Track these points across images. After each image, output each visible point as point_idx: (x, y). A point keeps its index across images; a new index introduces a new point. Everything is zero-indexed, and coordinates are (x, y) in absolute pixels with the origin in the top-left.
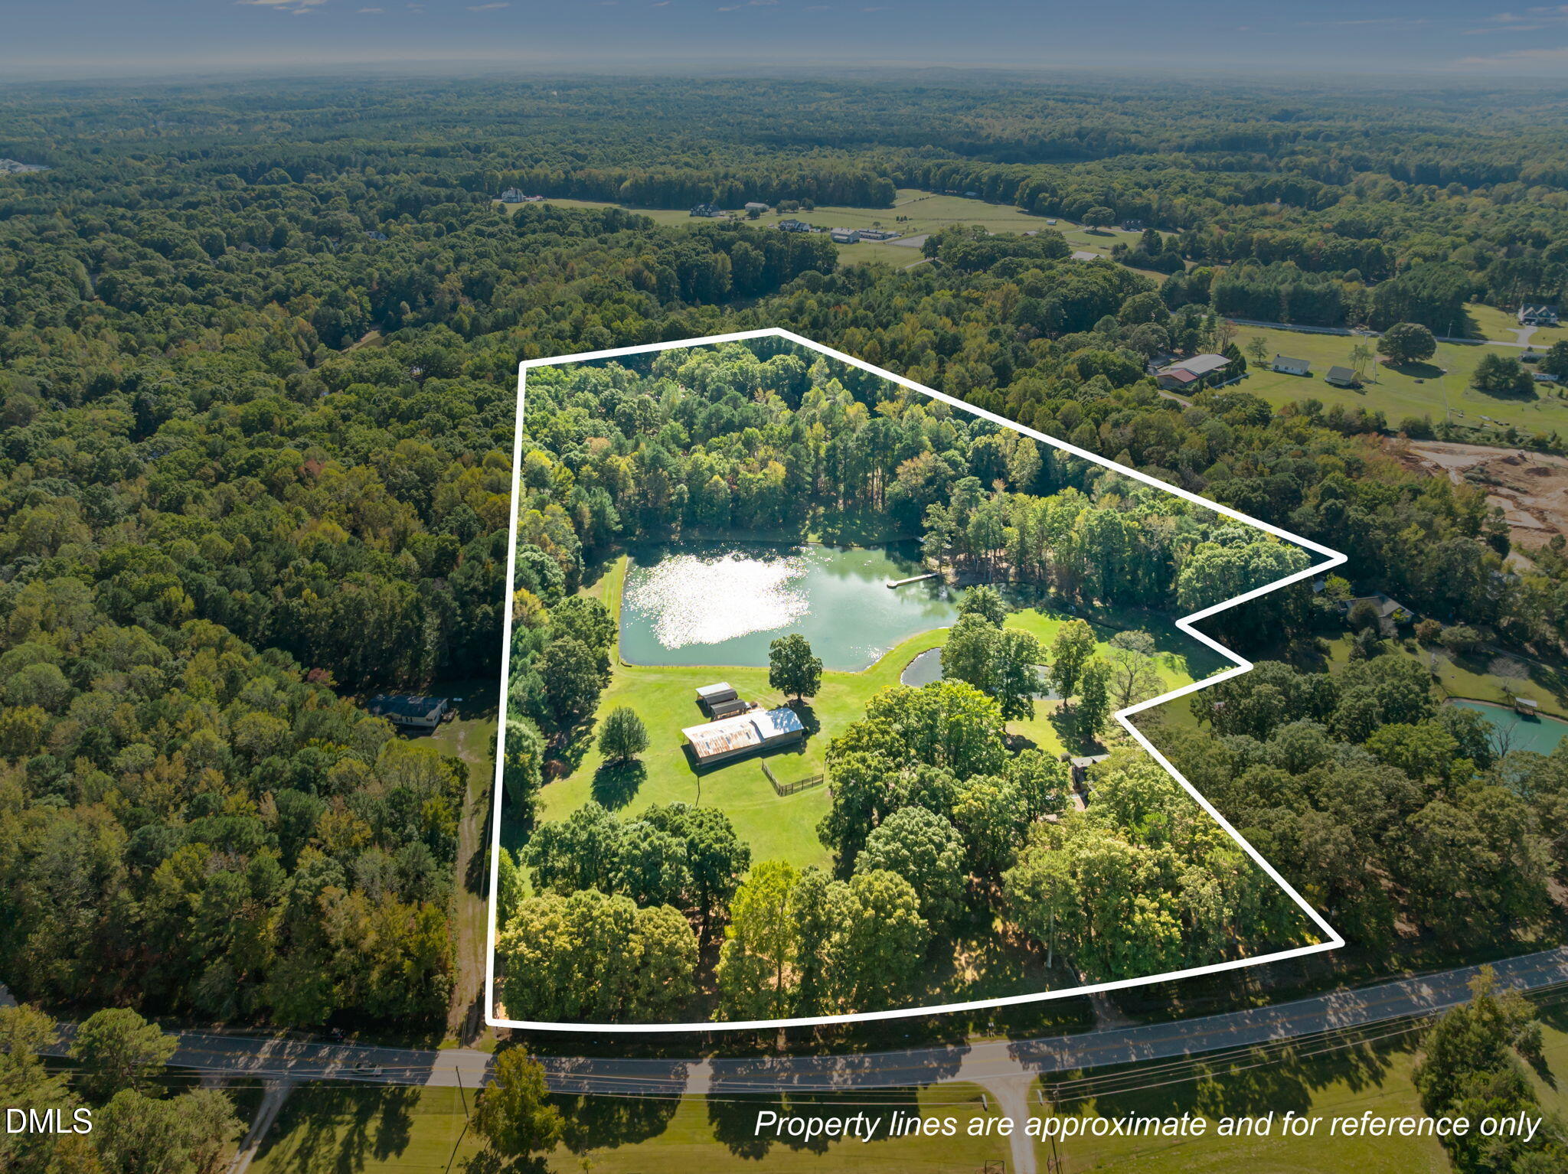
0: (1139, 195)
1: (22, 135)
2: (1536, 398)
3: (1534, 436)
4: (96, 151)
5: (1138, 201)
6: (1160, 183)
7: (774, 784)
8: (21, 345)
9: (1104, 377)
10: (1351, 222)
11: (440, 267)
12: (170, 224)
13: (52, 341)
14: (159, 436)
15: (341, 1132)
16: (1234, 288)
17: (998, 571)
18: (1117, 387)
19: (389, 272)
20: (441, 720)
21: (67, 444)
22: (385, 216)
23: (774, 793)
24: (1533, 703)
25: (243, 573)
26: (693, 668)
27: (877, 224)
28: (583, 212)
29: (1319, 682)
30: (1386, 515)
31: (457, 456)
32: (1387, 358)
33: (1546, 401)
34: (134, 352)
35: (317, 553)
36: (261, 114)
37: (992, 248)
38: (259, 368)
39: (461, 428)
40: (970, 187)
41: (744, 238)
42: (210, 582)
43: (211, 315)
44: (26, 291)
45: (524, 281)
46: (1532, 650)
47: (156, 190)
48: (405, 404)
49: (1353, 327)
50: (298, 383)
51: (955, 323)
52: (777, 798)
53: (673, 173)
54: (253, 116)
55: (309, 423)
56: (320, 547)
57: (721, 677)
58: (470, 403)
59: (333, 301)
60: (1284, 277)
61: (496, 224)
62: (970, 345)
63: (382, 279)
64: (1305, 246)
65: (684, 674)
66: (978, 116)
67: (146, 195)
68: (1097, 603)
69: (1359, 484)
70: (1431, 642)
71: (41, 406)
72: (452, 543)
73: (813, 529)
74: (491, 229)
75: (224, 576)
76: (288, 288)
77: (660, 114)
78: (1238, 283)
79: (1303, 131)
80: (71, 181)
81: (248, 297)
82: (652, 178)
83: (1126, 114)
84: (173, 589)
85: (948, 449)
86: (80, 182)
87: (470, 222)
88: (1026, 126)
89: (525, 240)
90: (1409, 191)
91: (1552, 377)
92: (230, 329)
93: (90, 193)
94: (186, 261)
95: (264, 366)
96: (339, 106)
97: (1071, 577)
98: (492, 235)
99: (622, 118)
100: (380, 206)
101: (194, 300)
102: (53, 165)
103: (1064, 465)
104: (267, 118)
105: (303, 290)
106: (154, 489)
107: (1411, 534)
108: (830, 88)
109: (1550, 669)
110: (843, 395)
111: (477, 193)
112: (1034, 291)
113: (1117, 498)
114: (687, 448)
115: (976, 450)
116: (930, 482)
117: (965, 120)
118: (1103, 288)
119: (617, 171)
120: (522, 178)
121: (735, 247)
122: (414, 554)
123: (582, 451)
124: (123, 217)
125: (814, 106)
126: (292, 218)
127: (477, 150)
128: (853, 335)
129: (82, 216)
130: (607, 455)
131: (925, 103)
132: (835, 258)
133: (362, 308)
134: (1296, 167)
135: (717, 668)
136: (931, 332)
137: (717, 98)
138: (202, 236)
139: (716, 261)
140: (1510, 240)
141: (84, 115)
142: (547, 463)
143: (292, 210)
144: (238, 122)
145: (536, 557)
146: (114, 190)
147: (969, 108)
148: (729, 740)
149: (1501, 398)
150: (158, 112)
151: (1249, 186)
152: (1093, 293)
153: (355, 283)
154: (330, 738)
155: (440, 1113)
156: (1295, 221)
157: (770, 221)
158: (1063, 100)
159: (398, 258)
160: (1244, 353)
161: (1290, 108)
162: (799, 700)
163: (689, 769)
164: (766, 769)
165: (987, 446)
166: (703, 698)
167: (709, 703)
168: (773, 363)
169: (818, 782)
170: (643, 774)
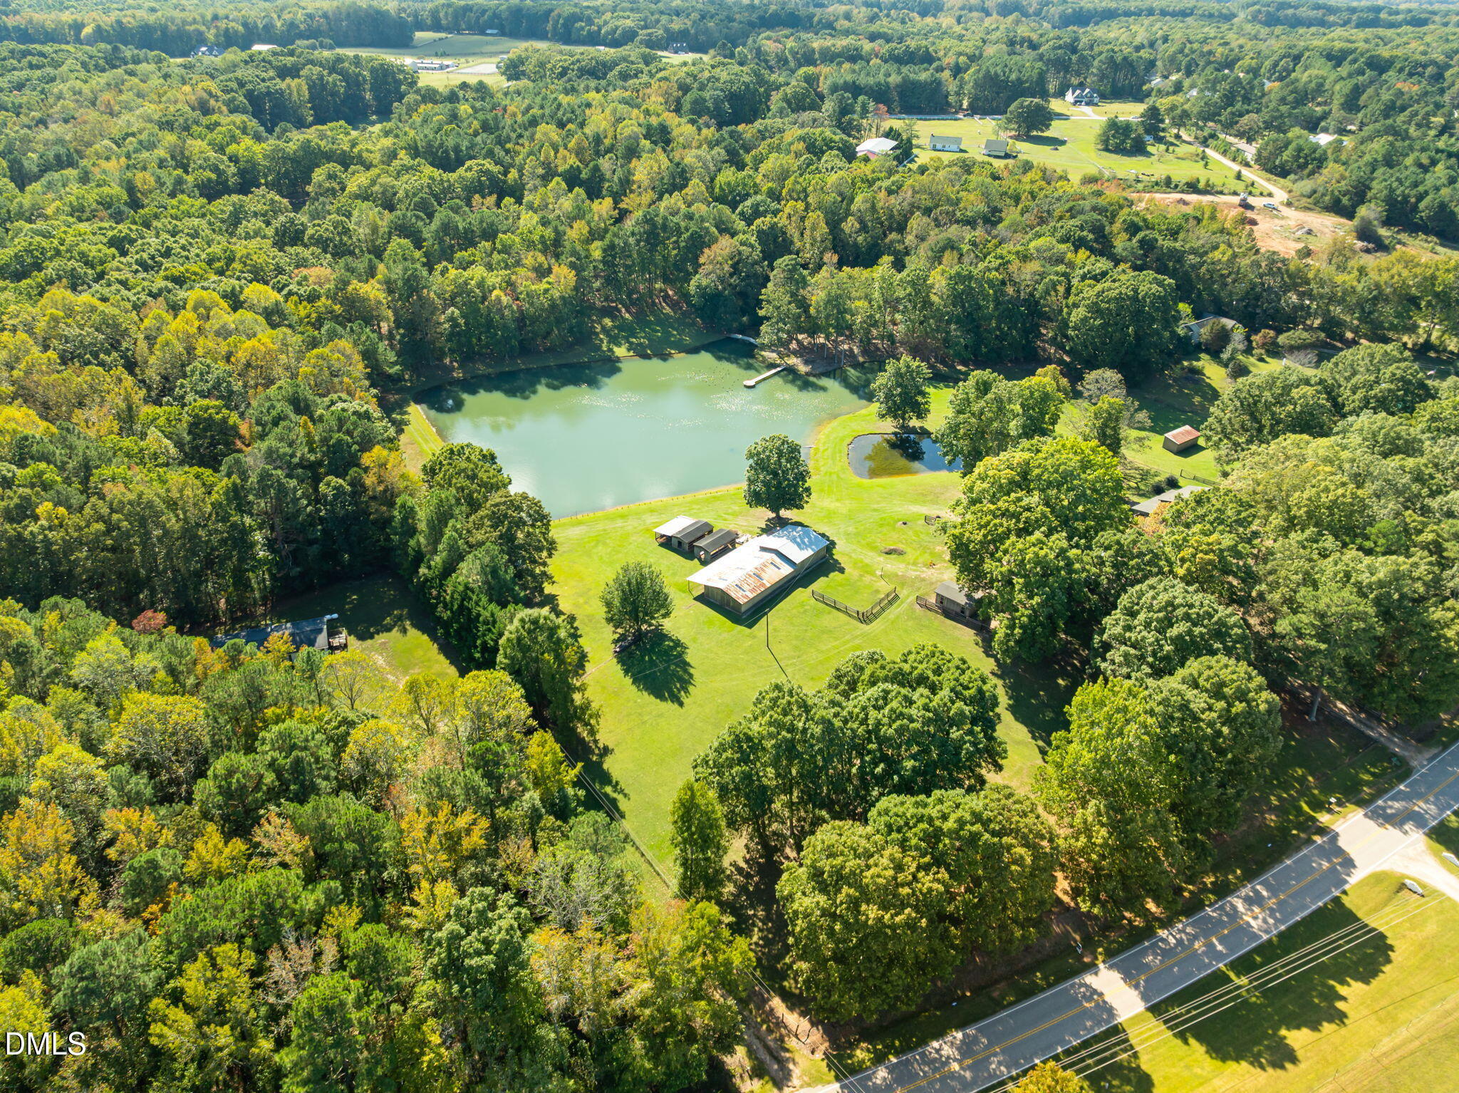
7: (847, 614)
20: (332, 648)
23: (855, 623)
32: (1012, 133)
40: (491, 25)
52: (862, 625)
73: (615, 343)
82: (121, 22)
91: (1149, 138)
114: (428, 268)
116: (735, 269)
139: (290, 88)
148: (757, 577)
162: (778, 517)
163: (729, 623)
164: (822, 599)
165: (773, 227)
166: (669, 539)
167: (687, 541)
168: (470, 169)
169: (893, 599)
170: (678, 643)
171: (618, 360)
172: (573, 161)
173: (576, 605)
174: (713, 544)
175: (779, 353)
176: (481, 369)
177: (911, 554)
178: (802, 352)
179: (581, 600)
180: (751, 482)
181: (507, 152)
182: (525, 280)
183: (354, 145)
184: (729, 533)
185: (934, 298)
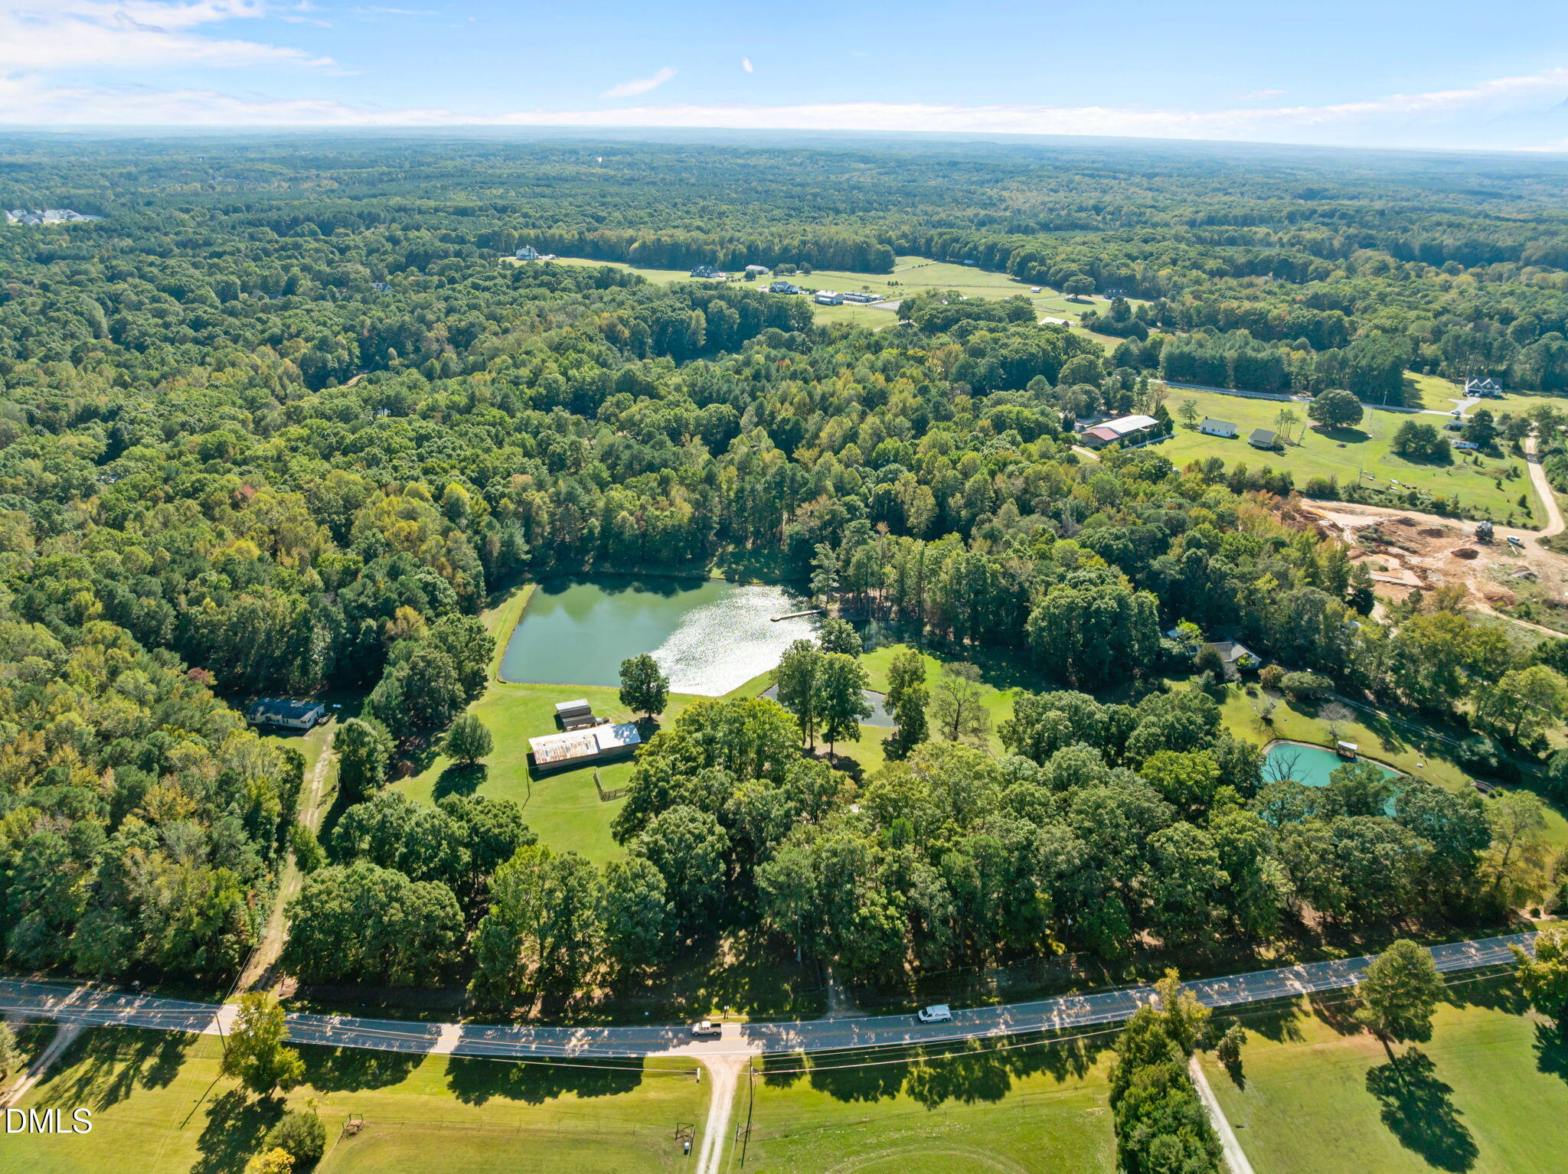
0: (1126, 265)
1: (87, 187)
2: (1451, 463)
3: (1434, 499)
4: (149, 204)
5: (1124, 272)
6: (1152, 254)
7: (600, 791)
8: (24, 376)
9: (1015, 432)
10: (1325, 295)
11: (431, 317)
12: (192, 271)
13: (52, 374)
14: (120, 461)
15: (119, 1067)
16: (1182, 354)
17: (881, 608)
18: (1025, 441)
19: (381, 320)
20: (316, 723)
21: (35, 466)
22: (395, 268)
23: (598, 798)
24: (1354, 747)
25: (155, 583)
26: (562, 687)
27: (866, 288)
28: (579, 270)
29: (1115, 712)
30: (1245, 566)
31: (381, 486)
32: (1317, 424)
33: (1460, 467)
34: (125, 385)
35: (226, 567)
36: (314, 172)
37: (957, 311)
38: (234, 404)
39: (395, 462)
40: (969, 256)
41: (721, 297)
42: (122, 590)
43: (207, 354)
44: (41, 329)
45: (506, 331)
46: (1371, 697)
47: (190, 240)
48: (350, 438)
49: (1296, 393)
50: (264, 418)
51: (888, 380)
52: (600, 802)
53: (681, 235)
54: (306, 174)
55: (260, 453)
56: (230, 561)
57: (585, 695)
58: (411, 440)
59: (323, 345)
60: (1232, 346)
61: (494, 278)
62: (894, 400)
63: (373, 328)
64: (1269, 317)
65: (552, 691)
66: (1004, 189)
67: (182, 245)
68: (967, 641)
69: (1228, 535)
70: (1273, 687)
71: (24, 431)
72: (355, 563)
73: (719, 565)
74: (487, 283)
75: (136, 585)
76: (283, 331)
77: (693, 181)
78: (1186, 349)
79: (1320, 209)
80: (115, 230)
81: (246, 340)
82: (659, 240)
83: (1150, 189)
84: (85, 593)
85: (849, 494)
86: (122, 232)
87: (471, 275)
88: (1046, 199)
89: (516, 294)
90: (1398, 268)
91: (1472, 445)
92: (220, 368)
93: (129, 242)
94: (196, 305)
95: (240, 402)
96: (388, 167)
97: (946, 617)
98: (486, 289)
99: (654, 183)
100: (390, 259)
101: (196, 341)
102: (107, 216)
103: (958, 512)
104: (318, 176)
105: (298, 335)
106: (103, 506)
107: (1262, 584)
108: (865, 160)
109: (1383, 715)
110: (767, 442)
111: (485, 250)
112: (977, 352)
113: (989, 542)
114: (603, 486)
115: (878, 497)
116: (825, 525)
117: (989, 192)
118: (1044, 350)
119: (630, 233)
120: (537, 237)
121: (711, 305)
122: (320, 573)
123: (504, 486)
124: (151, 264)
125: (847, 176)
126: (305, 268)
127: (503, 210)
128: (789, 387)
129: (114, 263)
130: (525, 490)
131: (956, 176)
132: (810, 318)
133: (350, 353)
134: (1299, 243)
135: (584, 688)
136: (860, 387)
137: (754, 167)
138: (218, 283)
139: (691, 318)
140: (1477, 316)
141: (150, 170)
142: (466, 496)
143: (307, 261)
144: (290, 180)
145: (429, 578)
146: (152, 239)
147: (997, 181)
148: (568, 749)
149: (1416, 463)
150: (219, 169)
151: (1241, 259)
152: (1032, 354)
153: (346, 329)
154: (182, 726)
155: (208, 1058)
156: (1269, 293)
157: (764, 283)
158: (1092, 176)
159: (393, 307)
160: (1174, 415)
161: (1315, 187)
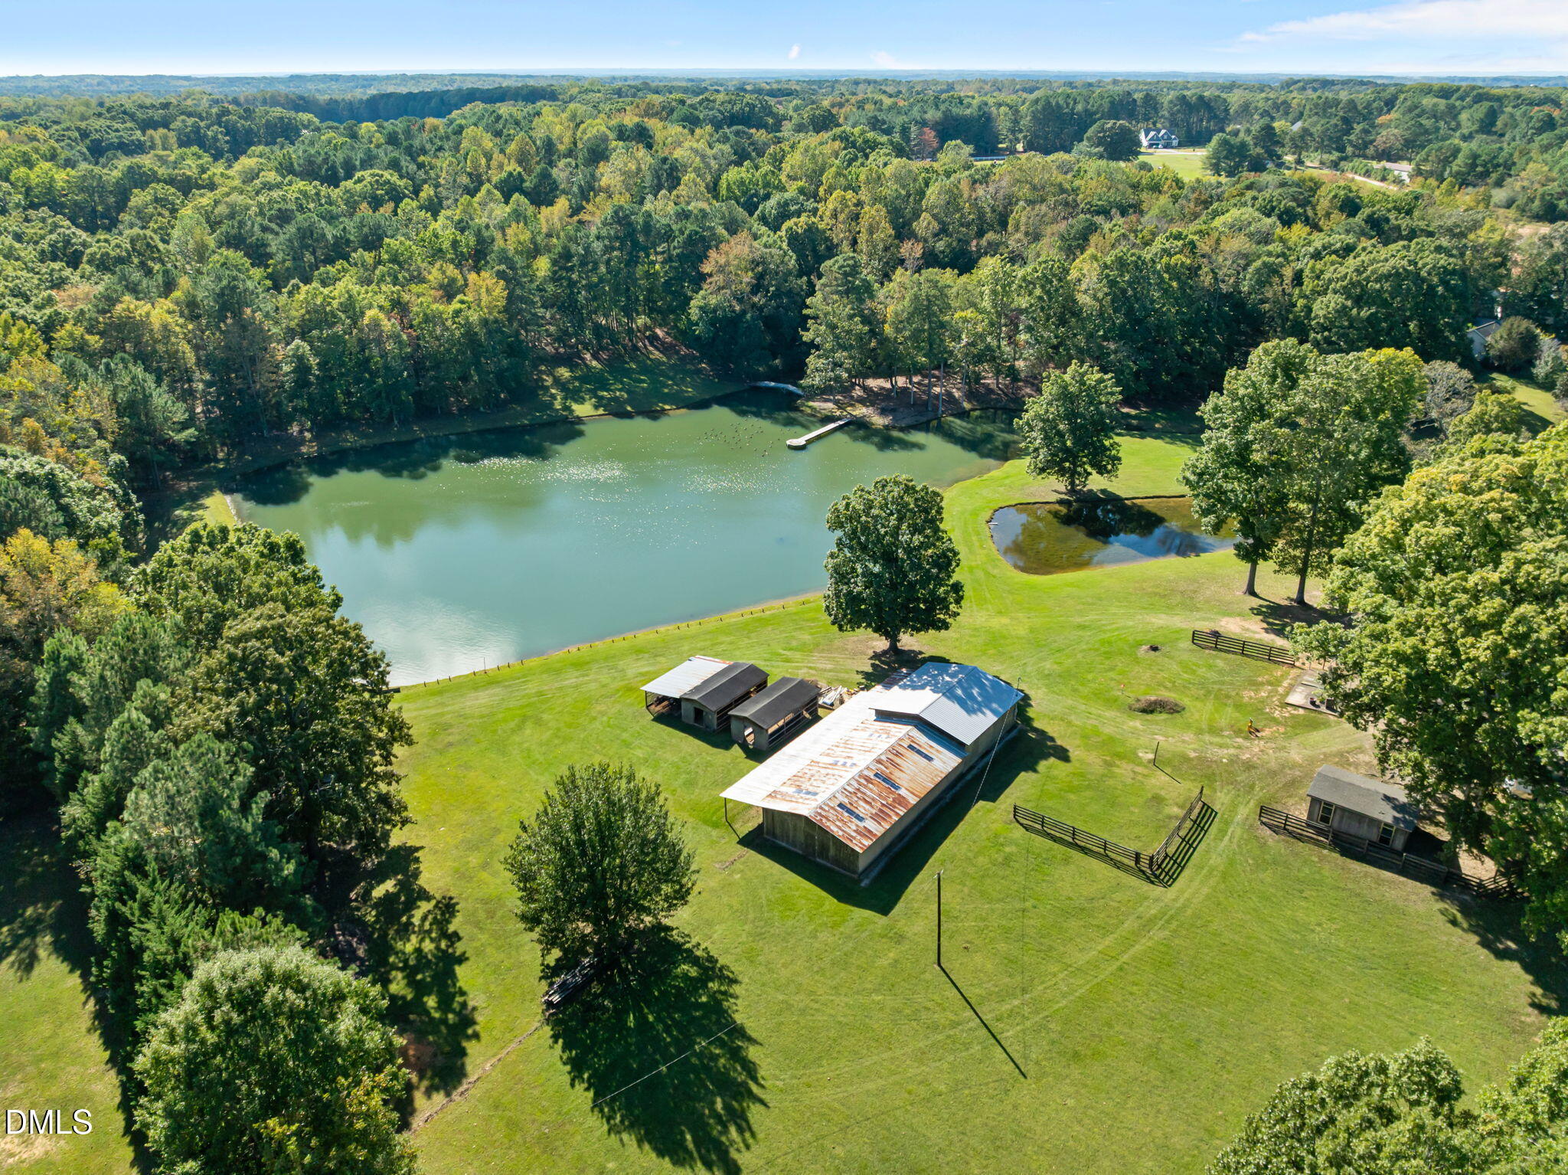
148: (886, 779)
162: (894, 648)
163: (830, 902)
164: (1037, 824)
165: (811, 229)
166: (675, 704)
167: (713, 707)
168: (360, 181)
169: (1202, 818)
170: (710, 969)
171: (579, 420)
172: (513, 167)
173: (462, 875)
174: (772, 710)
175: (836, 402)
176: (350, 439)
177: (1199, 711)
178: (871, 398)
179: (474, 860)
180: (841, 576)
181: (421, 166)
182: (423, 299)
183: (203, 170)
184: (802, 684)
185: (1083, 299)
